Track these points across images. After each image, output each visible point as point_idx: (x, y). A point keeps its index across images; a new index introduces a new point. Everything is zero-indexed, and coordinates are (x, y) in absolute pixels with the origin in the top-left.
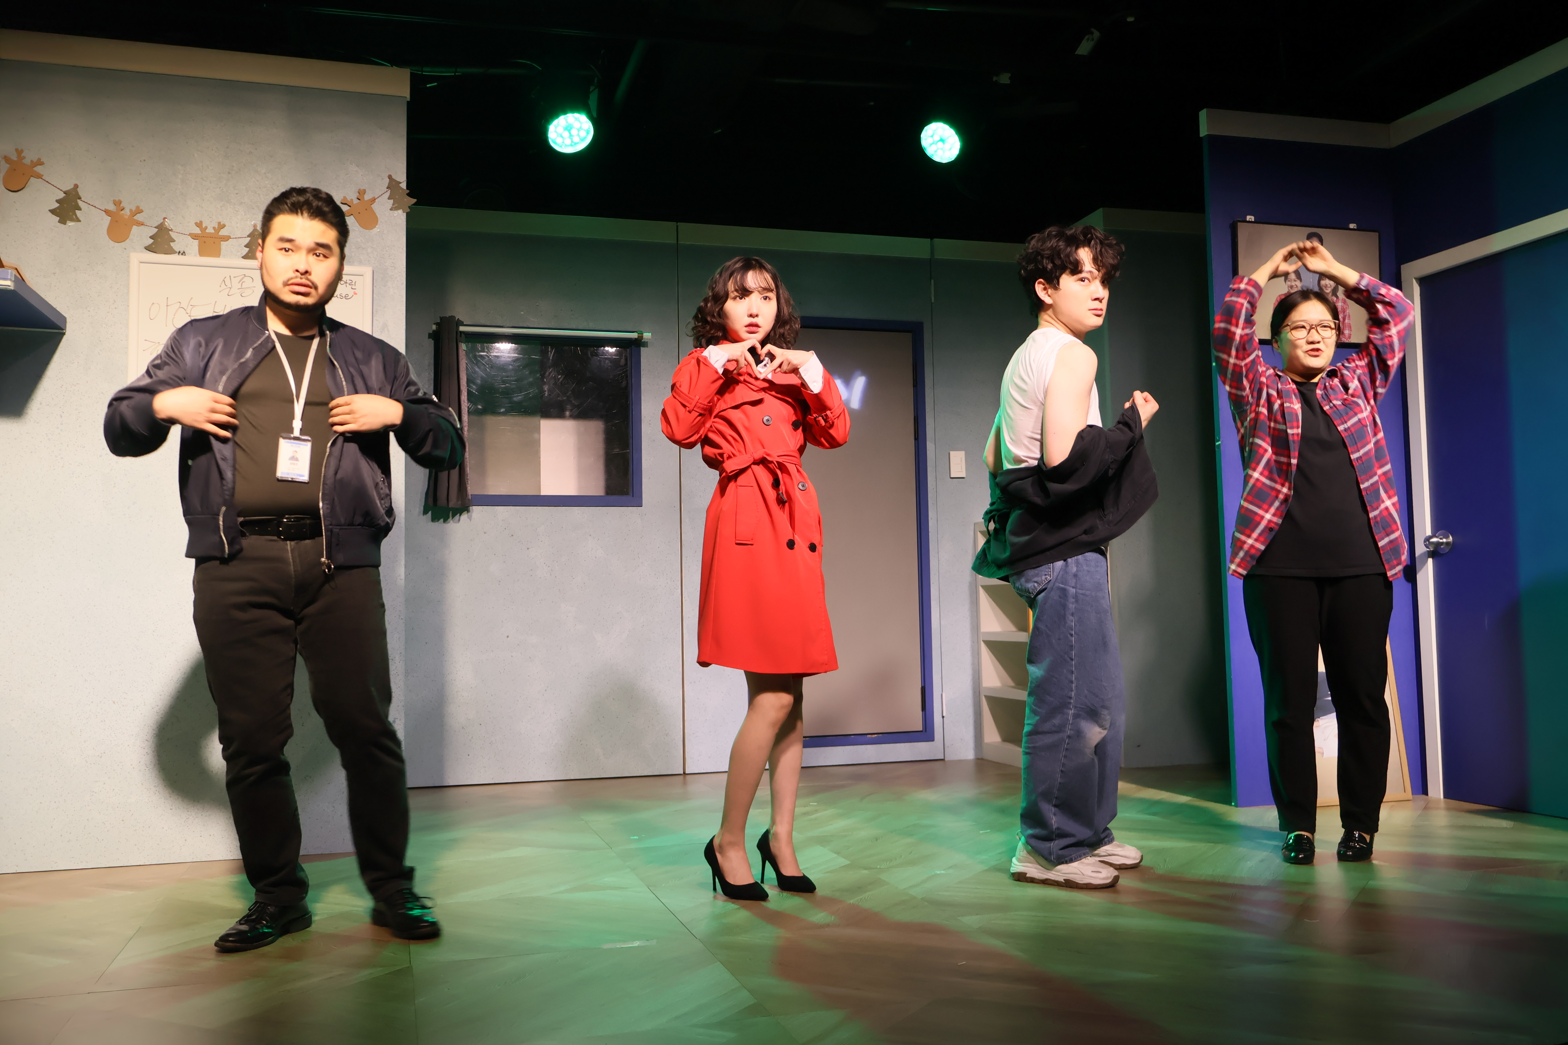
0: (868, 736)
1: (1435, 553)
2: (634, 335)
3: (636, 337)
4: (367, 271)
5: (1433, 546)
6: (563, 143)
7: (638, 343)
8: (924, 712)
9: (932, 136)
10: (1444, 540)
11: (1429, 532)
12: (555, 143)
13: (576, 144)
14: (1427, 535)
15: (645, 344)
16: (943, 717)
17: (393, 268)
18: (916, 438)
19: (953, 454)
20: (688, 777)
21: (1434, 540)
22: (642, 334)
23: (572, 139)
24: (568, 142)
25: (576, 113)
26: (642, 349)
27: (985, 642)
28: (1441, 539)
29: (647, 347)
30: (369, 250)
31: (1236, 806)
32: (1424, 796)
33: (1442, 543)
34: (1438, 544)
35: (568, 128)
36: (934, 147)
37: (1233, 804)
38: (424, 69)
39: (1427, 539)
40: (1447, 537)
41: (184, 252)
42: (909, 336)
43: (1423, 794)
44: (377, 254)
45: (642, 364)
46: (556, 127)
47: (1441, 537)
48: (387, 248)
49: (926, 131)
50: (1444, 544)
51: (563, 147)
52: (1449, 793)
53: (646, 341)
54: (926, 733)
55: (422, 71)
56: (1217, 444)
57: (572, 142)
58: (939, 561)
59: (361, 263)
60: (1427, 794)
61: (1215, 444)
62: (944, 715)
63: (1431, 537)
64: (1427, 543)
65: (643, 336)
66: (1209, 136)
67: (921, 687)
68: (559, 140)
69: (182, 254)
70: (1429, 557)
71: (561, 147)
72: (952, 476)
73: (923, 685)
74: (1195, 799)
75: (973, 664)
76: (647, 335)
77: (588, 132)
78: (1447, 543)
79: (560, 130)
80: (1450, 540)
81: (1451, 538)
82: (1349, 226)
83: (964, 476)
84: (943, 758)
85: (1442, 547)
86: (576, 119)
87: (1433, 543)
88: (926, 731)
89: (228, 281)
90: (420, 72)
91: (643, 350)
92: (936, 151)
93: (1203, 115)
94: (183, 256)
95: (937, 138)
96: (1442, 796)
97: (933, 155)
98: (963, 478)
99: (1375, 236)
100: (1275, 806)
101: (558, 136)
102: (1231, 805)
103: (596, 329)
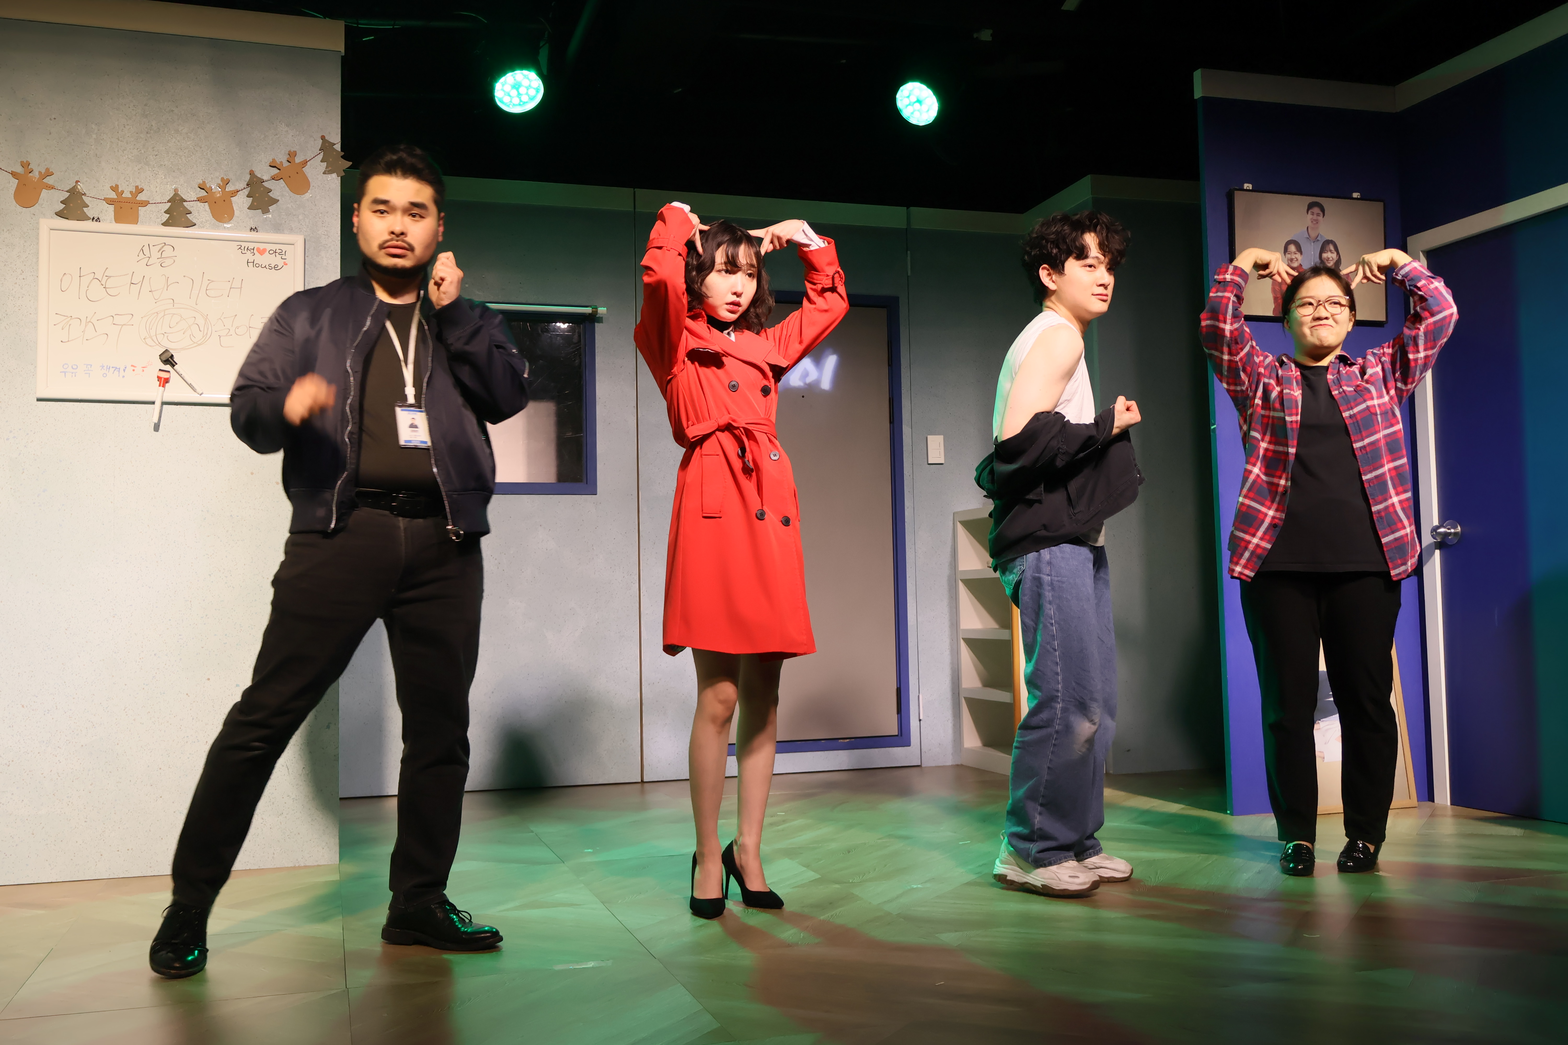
0: (840, 741)
1: (1442, 544)
2: (588, 310)
3: (591, 312)
4: (299, 240)
5: (1441, 536)
6: (511, 102)
7: (592, 319)
8: (899, 715)
9: (908, 97)
10: (1452, 531)
11: (1436, 522)
12: (502, 102)
13: (525, 103)
14: (1434, 525)
15: (600, 320)
16: (920, 720)
17: (327, 237)
18: (891, 422)
19: (930, 438)
20: (646, 785)
21: (1442, 530)
22: (597, 309)
23: (520, 98)
24: (516, 101)
25: (525, 70)
26: (596, 324)
27: (965, 640)
28: (1449, 529)
29: (602, 322)
30: (301, 217)
31: (1232, 814)
32: (1431, 803)
33: (1450, 534)
34: (1446, 535)
35: (516, 86)
36: (910, 109)
37: (1228, 812)
38: (360, 22)
39: (1435, 529)
40: (1455, 528)
41: (98, 218)
42: (883, 312)
43: (1429, 800)
44: (309, 222)
45: (596, 341)
46: (503, 85)
47: (1449, 527)
48: (320, 215)
49: (902, 91)
50: (1452, 535)
51: (511, 106)
52: (1457, 799)
53: (601, 316)
54: (902, 738)
55: (358, 24)
56: (1212, 427)
57: (521, 101)
58: (915, 553)
59: (291, 231)
60: (1433, 801)
61: (1210, 428)
62: (921, 718)
63: (1438, 527)
64: (1434, 533)
65: (597, 311)
66: (1204, 98)
67: (896, 688)
68: (506, 99)
69: (96, 221)
70: (1436, 548)
71: (508, 106)
72: (929, 463)
73: (898, 686)
74: (1187, 807)
75: (952, 663)
76: (602, 310)
77: (538, 91)
78: (1455, 534)
79: (507, 88)
80: (1458, 530)
81: (1459, 528)
82: (1351, 194)
83: (942, 462)
84: (920, 764)
85: (1450, 538)
86: (526, 77)
87: (1440, 533)
88: (901, 736)
89: (146, 249)
90: (355, 24)
91: (598, 327)
92: (912, 113)
93: (1197, 75)
94: (98, 223)
95: (913, 99)
96: (1449, 803)
97: (909, 117)
98: (942, 464)
99: (1380, 206)
100: (1273, 814)
101: (505, 94)
102: (1227, 814)
103: (547, 303)
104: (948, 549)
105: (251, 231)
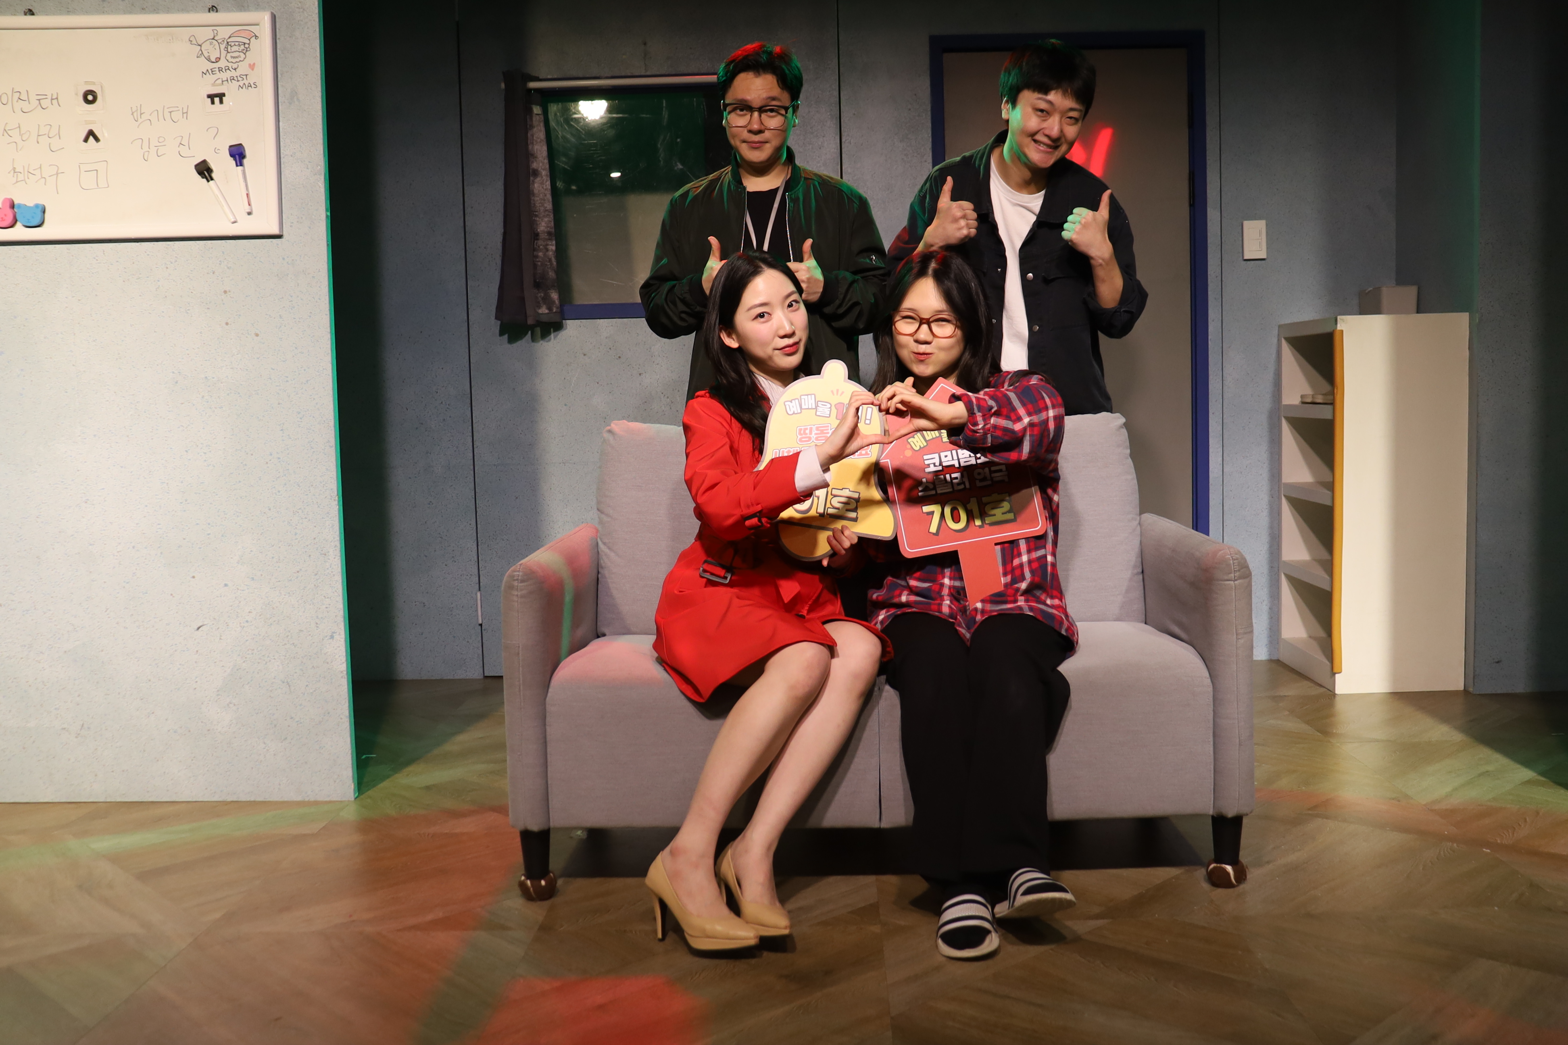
4: (264, 18)
18: (1192, 203)
19: (1246, 224)
27: (1287, 496)
42: (1182, 52)
72: (1246, 257)
75: (1271, 527)
83: (1264, 256)
98: (1263, 259)
104: (1270, 375)
105: (209, 12)
